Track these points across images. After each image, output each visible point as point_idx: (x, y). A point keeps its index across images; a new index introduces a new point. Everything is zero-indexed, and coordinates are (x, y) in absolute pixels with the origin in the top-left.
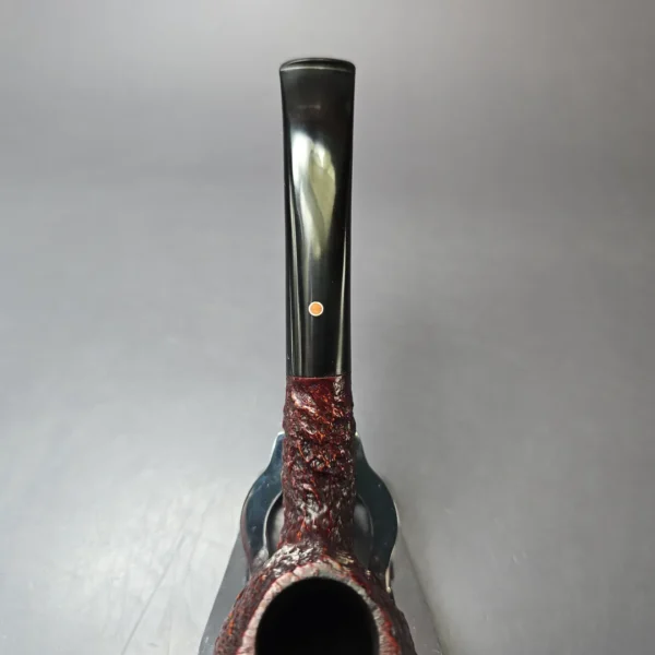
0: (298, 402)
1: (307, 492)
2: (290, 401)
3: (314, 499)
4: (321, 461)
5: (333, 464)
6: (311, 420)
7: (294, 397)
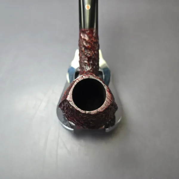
0: (83, 37)
1: (86, 63)
2: (80, 37)
3: (88, 65)
4: (90, 54)
5: (93, 55)
6: (87, 42)
7: (82, 35)
